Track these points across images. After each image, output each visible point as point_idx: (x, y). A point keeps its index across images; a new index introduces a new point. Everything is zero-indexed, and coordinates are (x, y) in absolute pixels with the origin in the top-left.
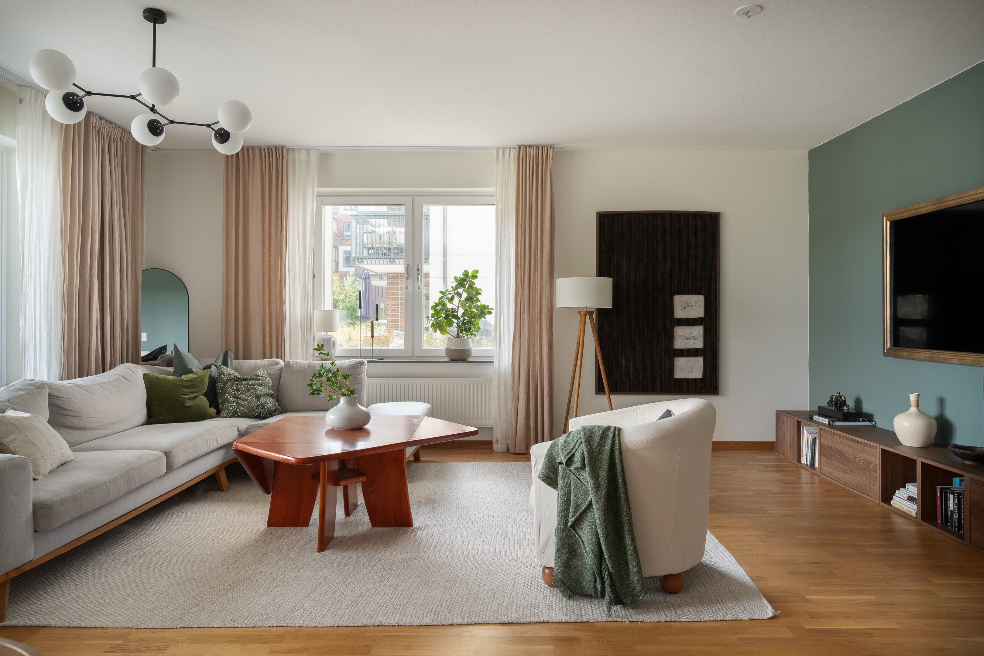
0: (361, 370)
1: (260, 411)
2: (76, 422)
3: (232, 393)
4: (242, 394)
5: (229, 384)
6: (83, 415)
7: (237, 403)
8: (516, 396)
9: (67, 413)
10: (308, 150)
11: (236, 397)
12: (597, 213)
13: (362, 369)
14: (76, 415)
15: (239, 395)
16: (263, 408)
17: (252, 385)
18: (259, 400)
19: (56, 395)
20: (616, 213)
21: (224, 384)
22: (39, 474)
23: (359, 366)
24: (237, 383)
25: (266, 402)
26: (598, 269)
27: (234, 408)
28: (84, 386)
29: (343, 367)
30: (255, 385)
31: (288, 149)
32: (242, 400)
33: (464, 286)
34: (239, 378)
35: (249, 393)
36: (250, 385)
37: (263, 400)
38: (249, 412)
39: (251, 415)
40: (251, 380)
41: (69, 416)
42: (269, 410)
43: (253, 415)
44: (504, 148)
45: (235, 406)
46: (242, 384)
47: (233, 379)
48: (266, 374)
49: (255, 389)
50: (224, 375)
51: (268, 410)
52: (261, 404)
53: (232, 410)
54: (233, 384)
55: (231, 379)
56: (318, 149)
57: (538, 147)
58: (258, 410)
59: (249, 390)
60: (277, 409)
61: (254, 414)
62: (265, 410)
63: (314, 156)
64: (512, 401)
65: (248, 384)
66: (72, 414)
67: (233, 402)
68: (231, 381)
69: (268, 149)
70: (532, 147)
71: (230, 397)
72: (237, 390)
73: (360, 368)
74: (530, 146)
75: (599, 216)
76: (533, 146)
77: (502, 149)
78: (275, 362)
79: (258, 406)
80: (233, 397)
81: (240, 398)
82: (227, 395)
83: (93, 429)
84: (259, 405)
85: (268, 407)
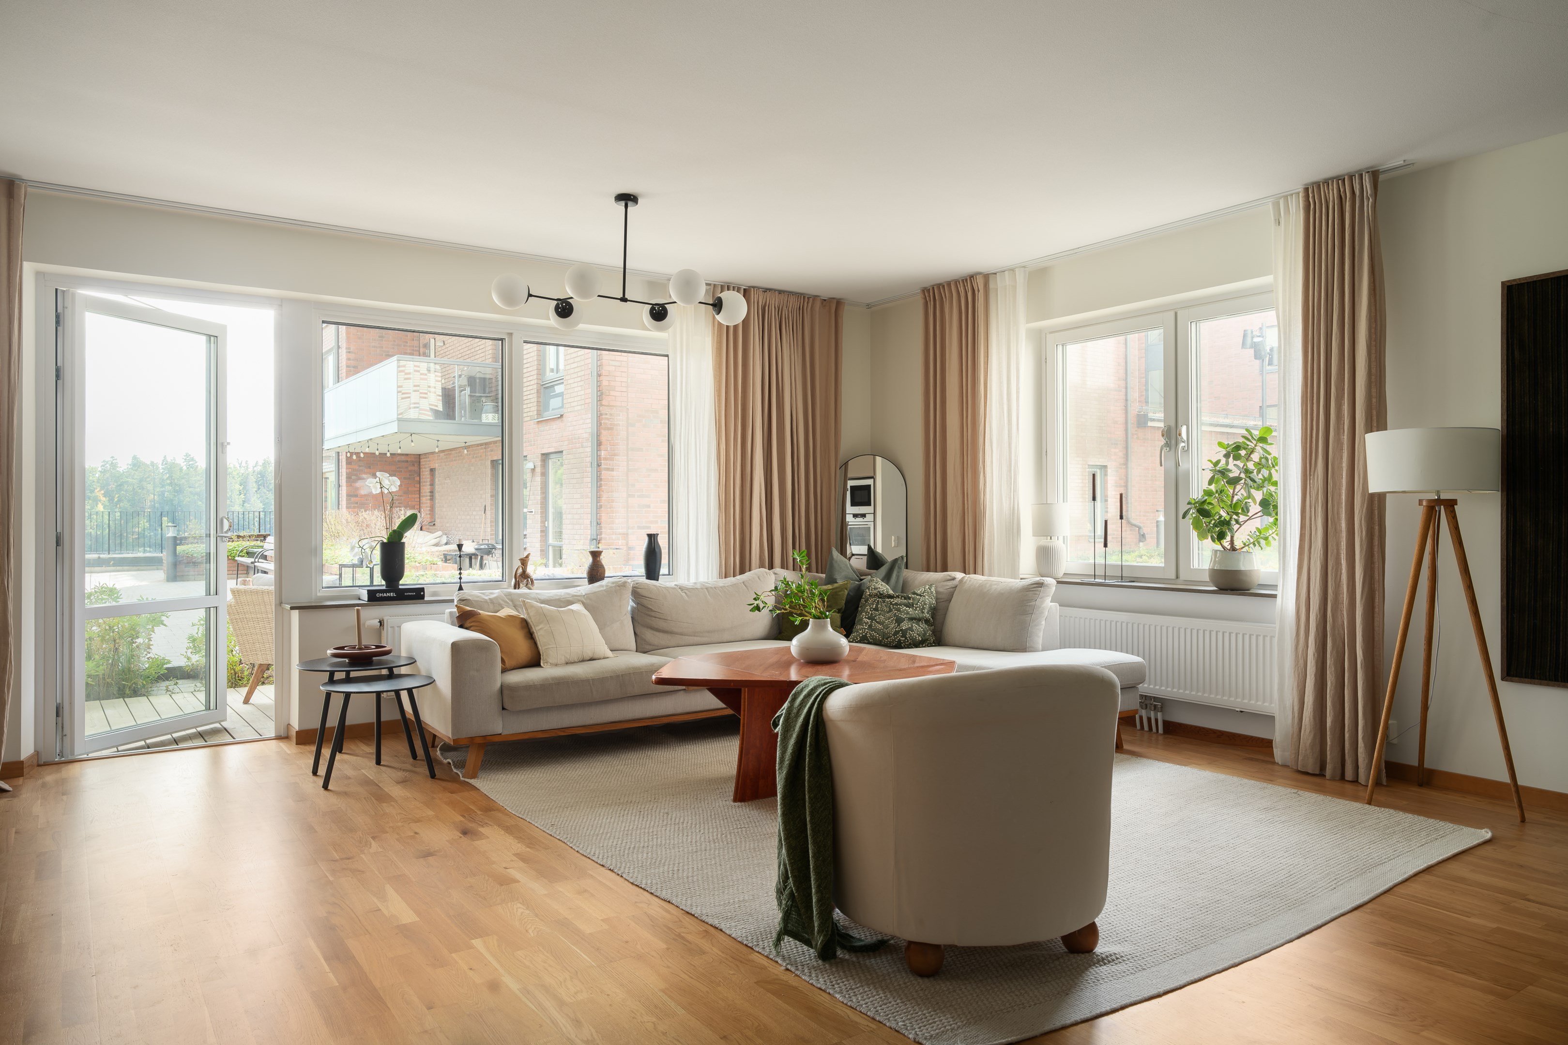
0: (1036, 594)
1: (900, 640)
2: (662, 624)
3: (869, 613)
4: (880, 615)
5: (870, 601)
6: (669, 618)
7: (870, 626)
8: (1301, 662)
9: (653, 614)
10: (1012, 270)
11: (871, 618)
12: (1503, 283)
13: (1038, 593)
14: (661, 617)
15: (876, 616)
16: (904, 635)
17: (896, 604)
18: (899, 625)
19: (644, 595)
20: (1552, 276)
21: (865, 601)
22: (547, 663)
23: (1034, 588)
24: (878, 601)
25: (911, 629)
26: (1505, 407)
27: (864, 632)
28: (688, 589)
29: (1013, 588)
30: (900, 605)
31: (987, 277)
32: (877, 622)
33: (1237, 458)
34: (882, 594)
35: (888, 615)
36: (893, 605)
37: (905, 625)
38: (883, 639)
39: (887, 643)
40: (899, 598)
41: (656, 617)
42: (913, 639)
43: (890, 644)
44: (1286, 197)
45: (866, 629)
46: (884, 602)
47: (876, 595)
48: (932, 592)
49: (899, 610)
50: (869, 590)
51: (910, 639)
52: (902, 630)
53: (861, 633)
54: (875, 600)
55: (874, 595)
56: (1024, 267)
57: (1340, 179)
58: (896, 638)
59: (890, 610)
60: (927, 640)
61: (890, 642)
62: (906, 638)
63: (1020, 278)
64: (1294, 672)
65: (891, 603)
66: (657, 616)
67: (866, 623)
68: (874, 597)
69: (963, 280)
70: (1330, 181)
71: (865, 618)
72: (876, 609)
73: (1037, 591)
74: (1326, 182)
75: (1506, 291)
76: (1332, 179)
77: (1282, 199)
78: (950, 576)
79: (896, 633)
80: (868, 618)
81: (875, 620)
82: (863, 615)
83: (681, 634)
84: (899, 631)
85: (911, 636)
